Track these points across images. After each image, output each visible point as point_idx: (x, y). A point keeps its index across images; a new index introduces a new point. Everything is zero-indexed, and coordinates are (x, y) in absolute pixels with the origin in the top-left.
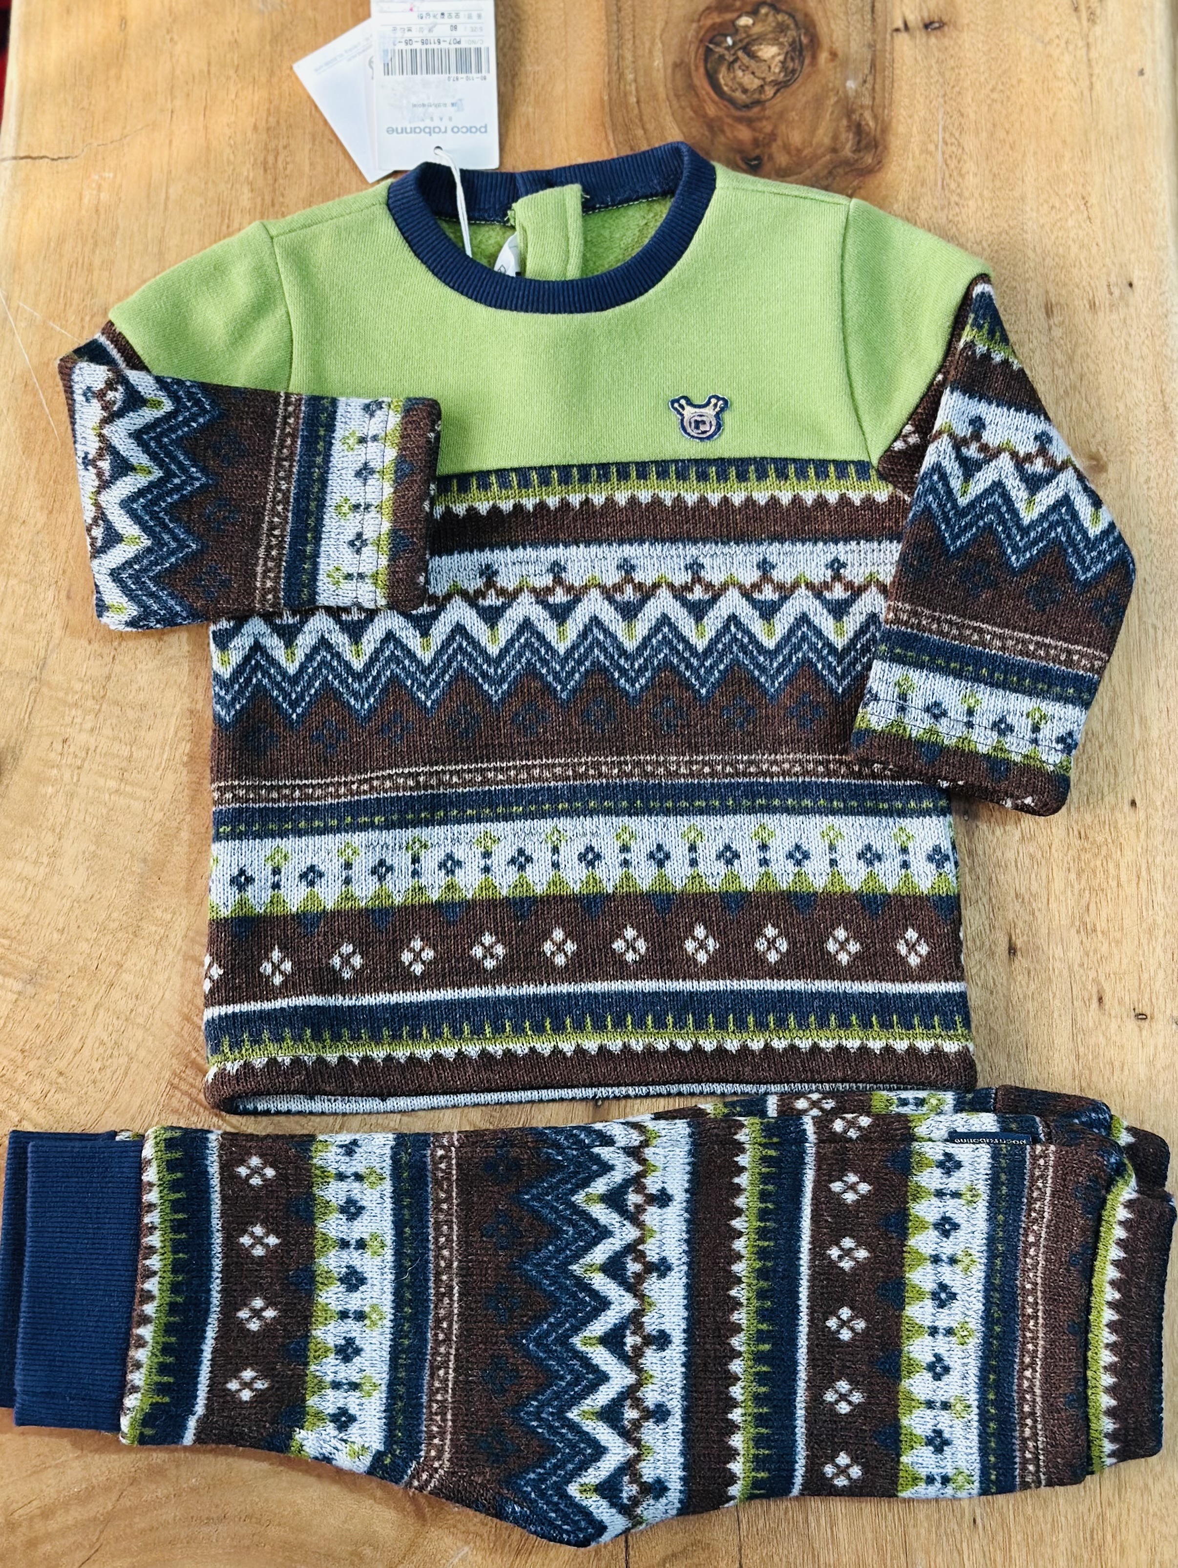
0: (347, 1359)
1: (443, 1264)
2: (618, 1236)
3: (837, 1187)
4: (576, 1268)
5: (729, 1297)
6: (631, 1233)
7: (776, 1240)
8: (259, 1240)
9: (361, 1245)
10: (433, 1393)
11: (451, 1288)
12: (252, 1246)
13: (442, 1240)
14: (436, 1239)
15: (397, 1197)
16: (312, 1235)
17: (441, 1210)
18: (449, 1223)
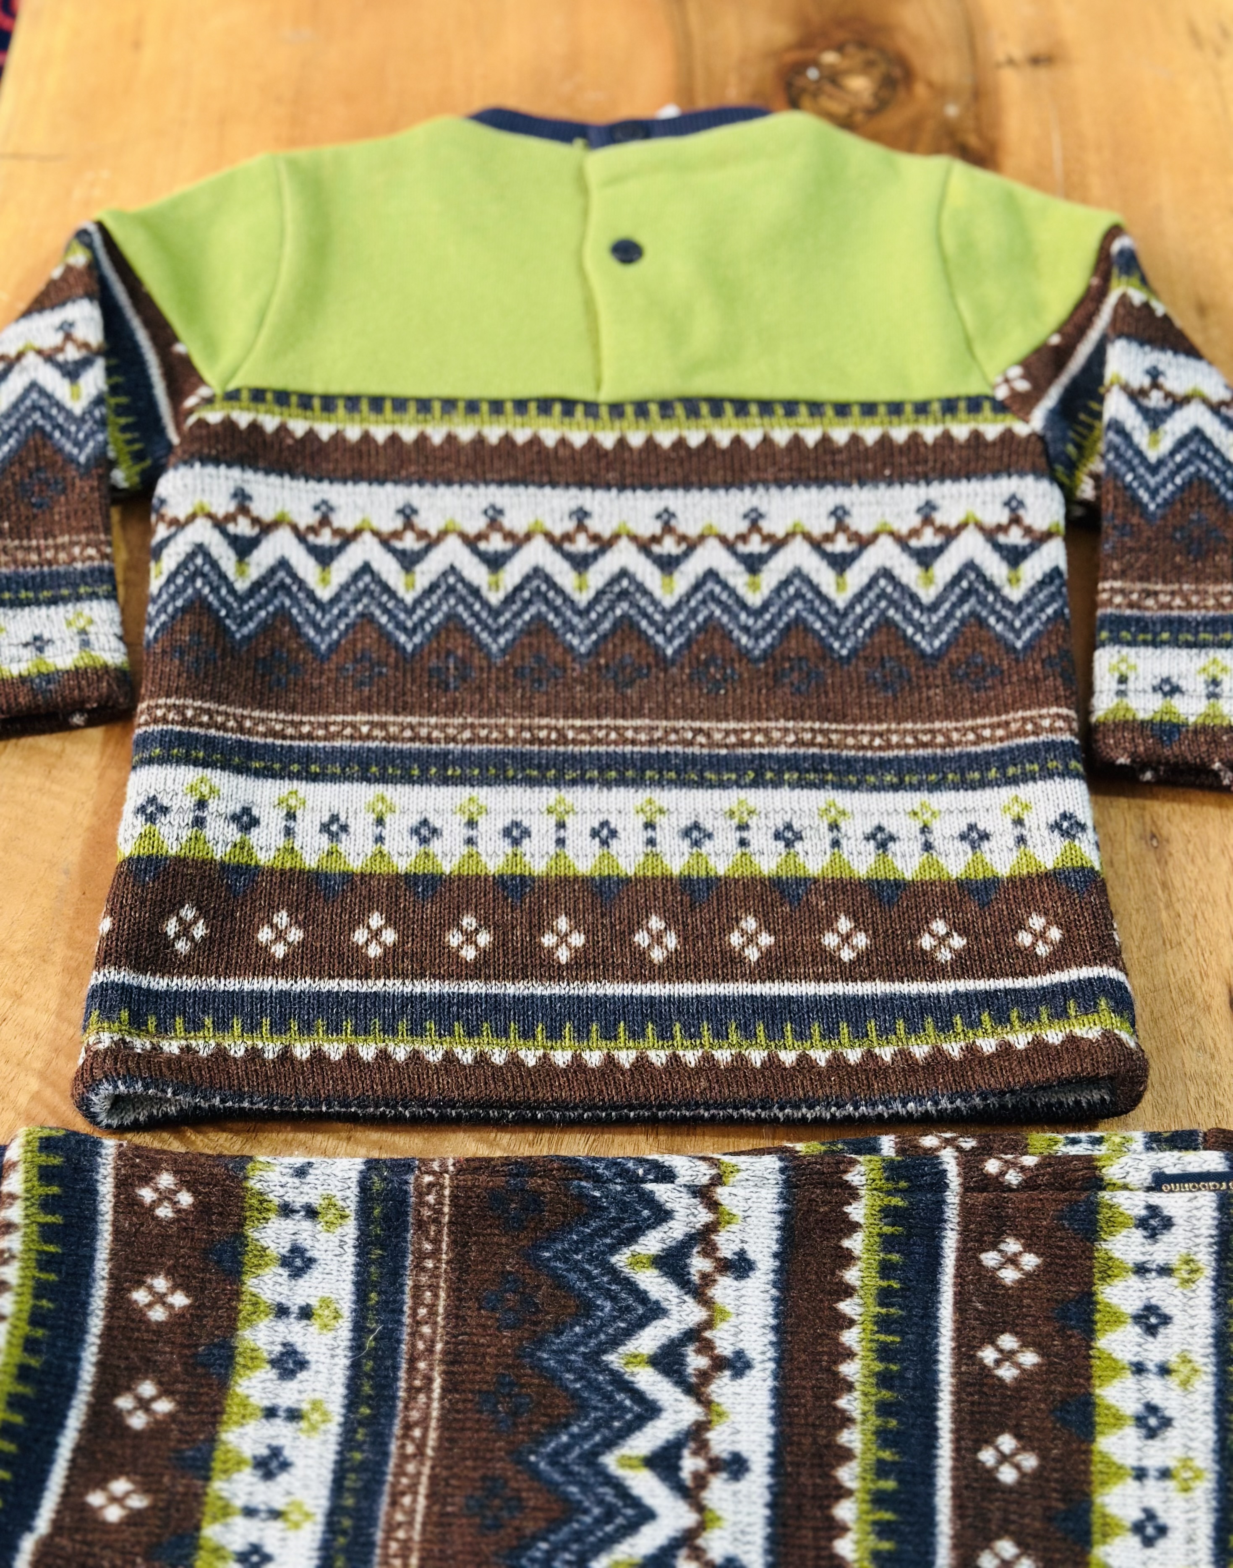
0: (269, 1475)
1: (421, 1346)
2: (675, 1316)
3: (990, 1259)
4: (613, 1359)
5: (836, 1409)
6: (694, 1314)
7: (902, 1334)
8: (160, 1299)
9: (306, 1313)
10: (392, 1528)
11: (429, 1380)
12: (150, 1305)
13: (423, 1311)
14: (414, 1310)
15: (363, 1246)
16: (237, 1294)
17: (424, 1269)
18: (434, 1288)
